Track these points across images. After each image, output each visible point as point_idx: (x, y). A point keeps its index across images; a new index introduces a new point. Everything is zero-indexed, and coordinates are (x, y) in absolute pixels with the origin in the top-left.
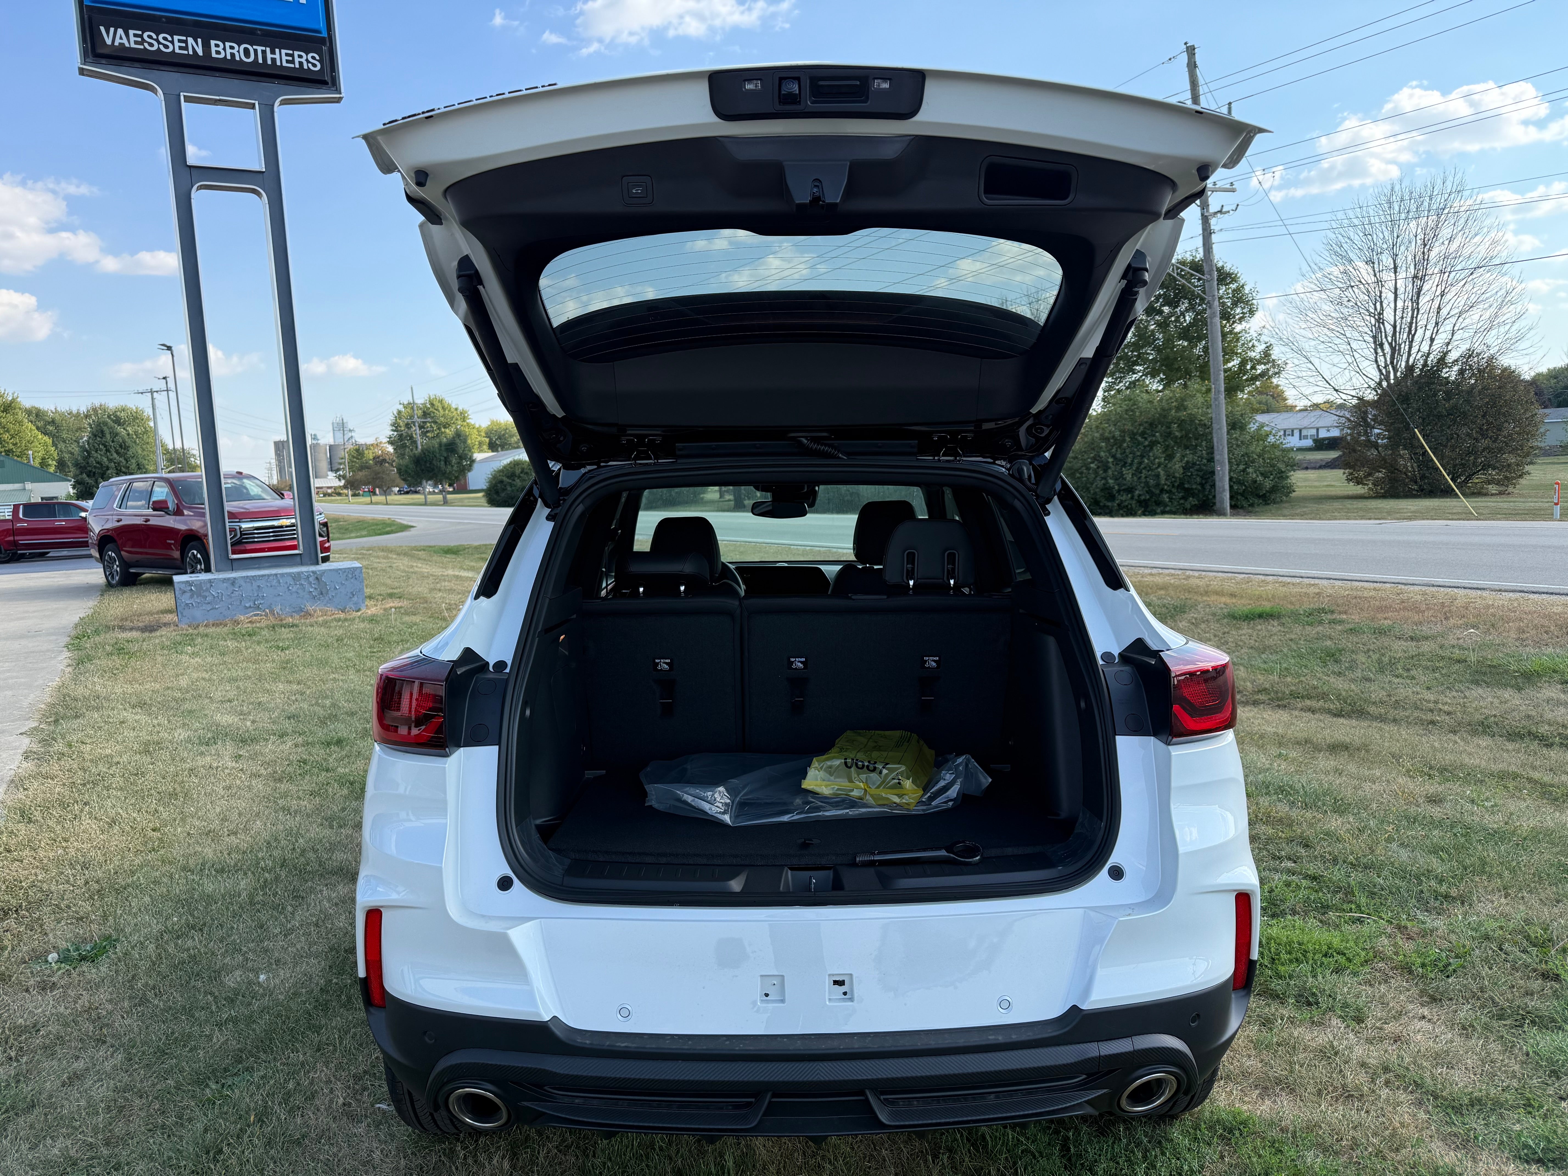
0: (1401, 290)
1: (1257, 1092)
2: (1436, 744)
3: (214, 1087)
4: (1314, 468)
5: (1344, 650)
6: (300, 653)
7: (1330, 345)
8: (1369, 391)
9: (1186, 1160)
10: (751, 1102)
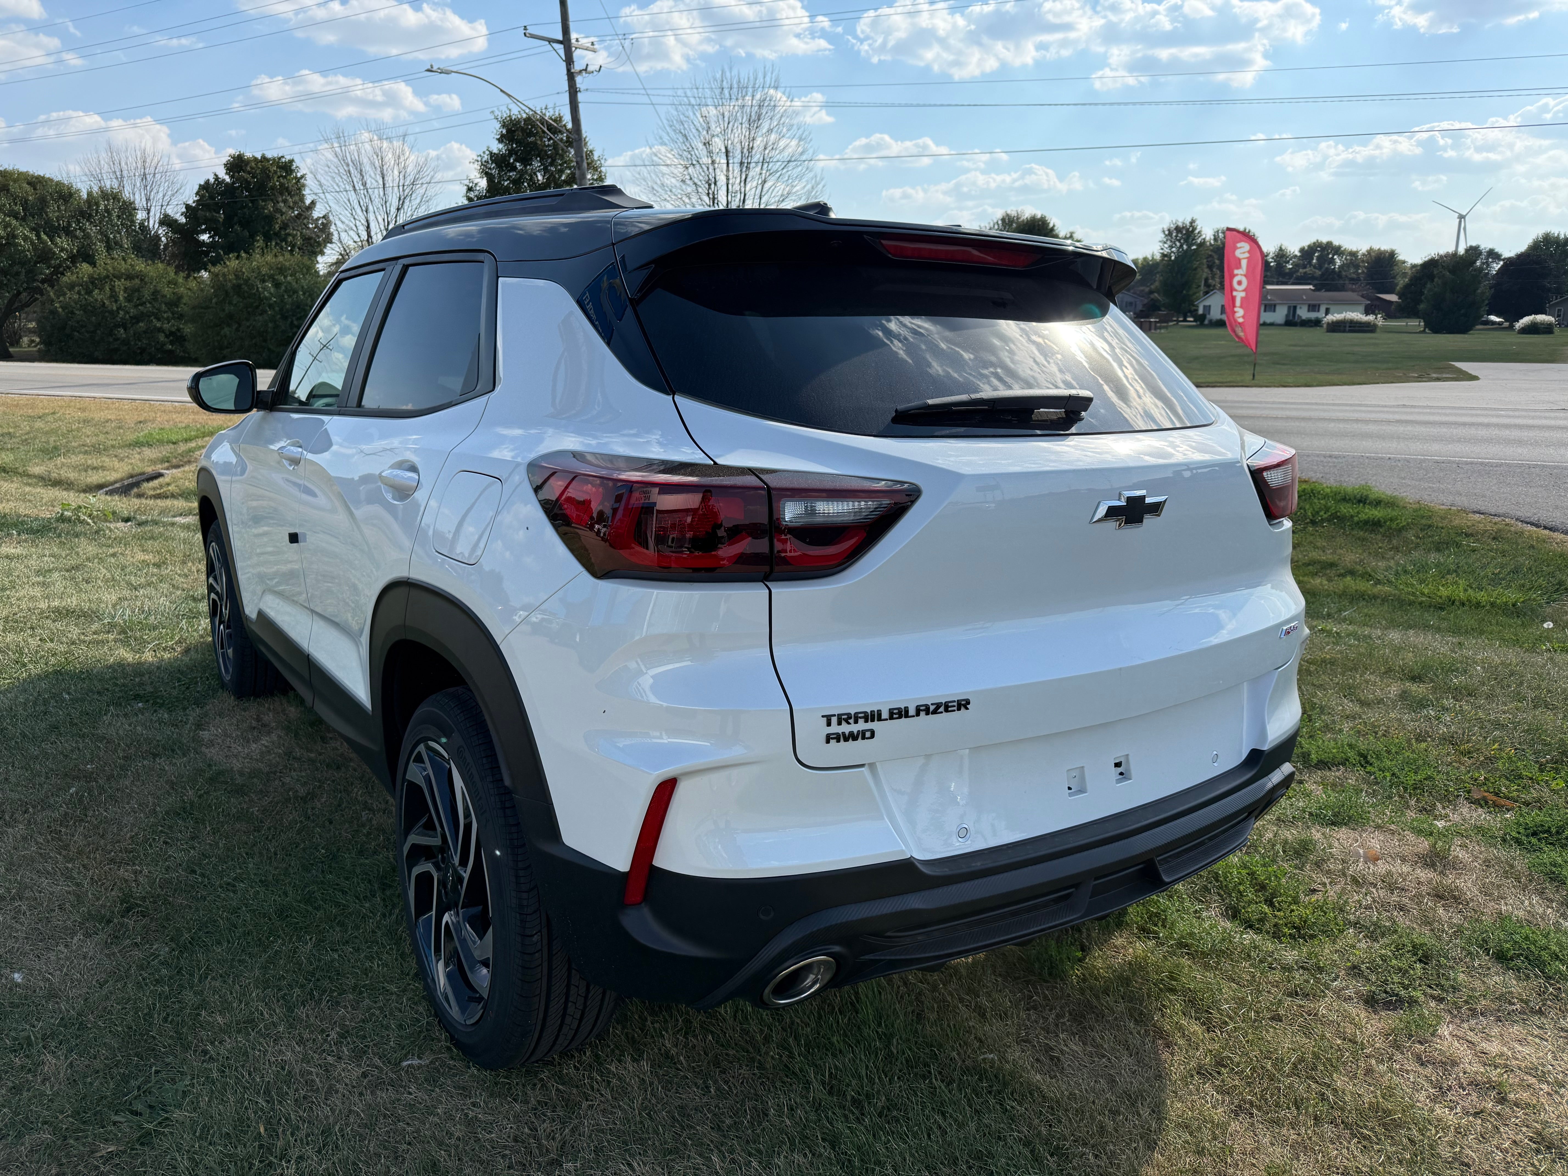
10: (1071, 893)
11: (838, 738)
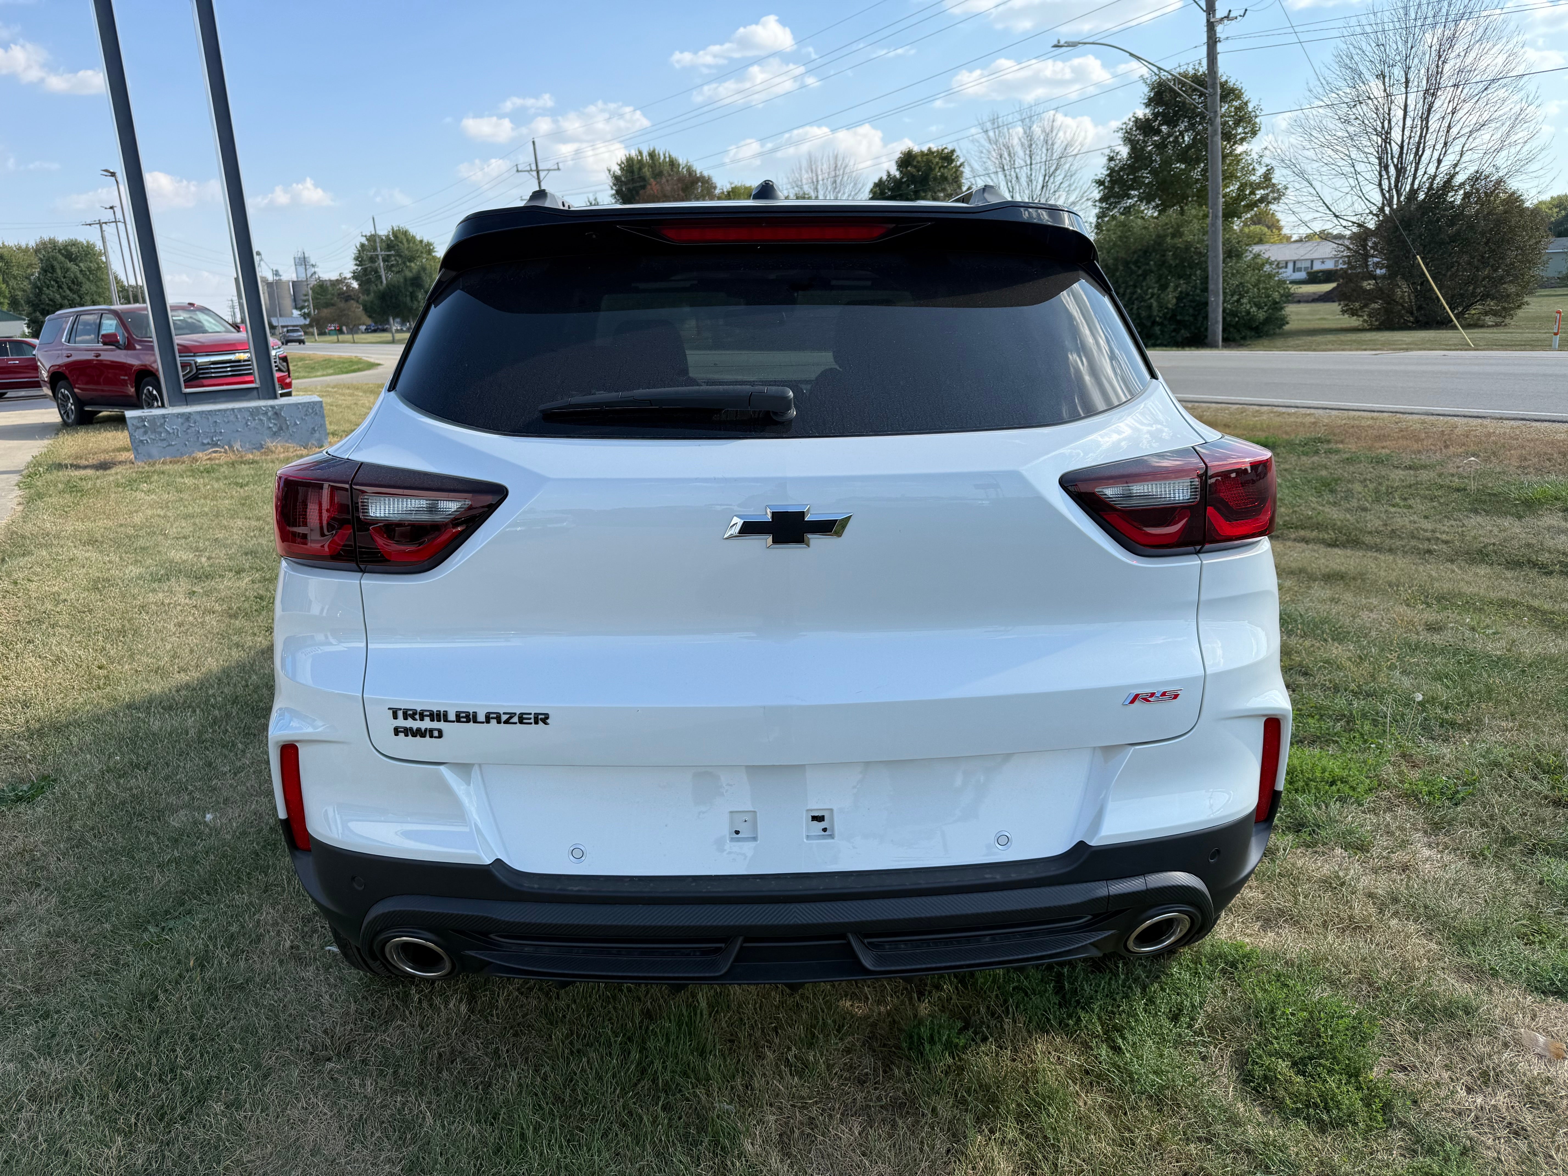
0: (1411, 107)
1: (1259, 923)
2: (1434, 573)
3: (152, 930)
4: (1307, 302)
5: (1339, 479)
6: (259, 489)
7: (1333, 167)
8: (1371, 216)
9: (1187, 995)
10: (720, 948)
11: (407, 732)
